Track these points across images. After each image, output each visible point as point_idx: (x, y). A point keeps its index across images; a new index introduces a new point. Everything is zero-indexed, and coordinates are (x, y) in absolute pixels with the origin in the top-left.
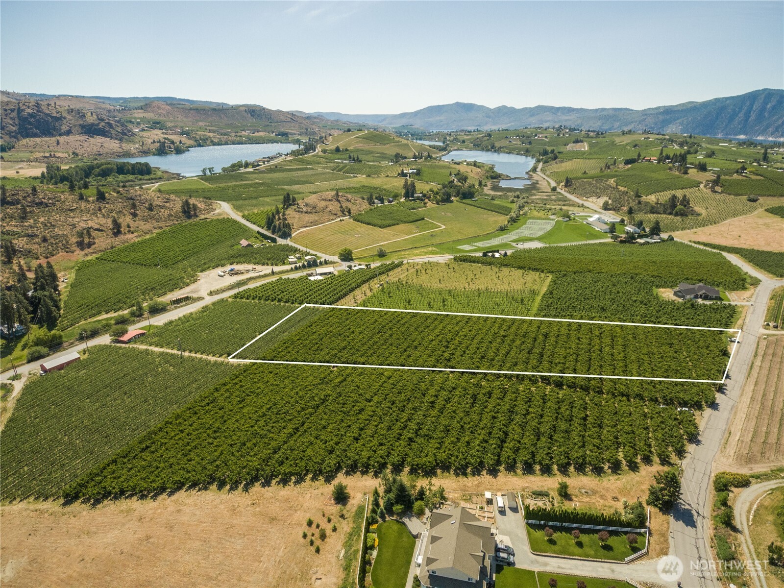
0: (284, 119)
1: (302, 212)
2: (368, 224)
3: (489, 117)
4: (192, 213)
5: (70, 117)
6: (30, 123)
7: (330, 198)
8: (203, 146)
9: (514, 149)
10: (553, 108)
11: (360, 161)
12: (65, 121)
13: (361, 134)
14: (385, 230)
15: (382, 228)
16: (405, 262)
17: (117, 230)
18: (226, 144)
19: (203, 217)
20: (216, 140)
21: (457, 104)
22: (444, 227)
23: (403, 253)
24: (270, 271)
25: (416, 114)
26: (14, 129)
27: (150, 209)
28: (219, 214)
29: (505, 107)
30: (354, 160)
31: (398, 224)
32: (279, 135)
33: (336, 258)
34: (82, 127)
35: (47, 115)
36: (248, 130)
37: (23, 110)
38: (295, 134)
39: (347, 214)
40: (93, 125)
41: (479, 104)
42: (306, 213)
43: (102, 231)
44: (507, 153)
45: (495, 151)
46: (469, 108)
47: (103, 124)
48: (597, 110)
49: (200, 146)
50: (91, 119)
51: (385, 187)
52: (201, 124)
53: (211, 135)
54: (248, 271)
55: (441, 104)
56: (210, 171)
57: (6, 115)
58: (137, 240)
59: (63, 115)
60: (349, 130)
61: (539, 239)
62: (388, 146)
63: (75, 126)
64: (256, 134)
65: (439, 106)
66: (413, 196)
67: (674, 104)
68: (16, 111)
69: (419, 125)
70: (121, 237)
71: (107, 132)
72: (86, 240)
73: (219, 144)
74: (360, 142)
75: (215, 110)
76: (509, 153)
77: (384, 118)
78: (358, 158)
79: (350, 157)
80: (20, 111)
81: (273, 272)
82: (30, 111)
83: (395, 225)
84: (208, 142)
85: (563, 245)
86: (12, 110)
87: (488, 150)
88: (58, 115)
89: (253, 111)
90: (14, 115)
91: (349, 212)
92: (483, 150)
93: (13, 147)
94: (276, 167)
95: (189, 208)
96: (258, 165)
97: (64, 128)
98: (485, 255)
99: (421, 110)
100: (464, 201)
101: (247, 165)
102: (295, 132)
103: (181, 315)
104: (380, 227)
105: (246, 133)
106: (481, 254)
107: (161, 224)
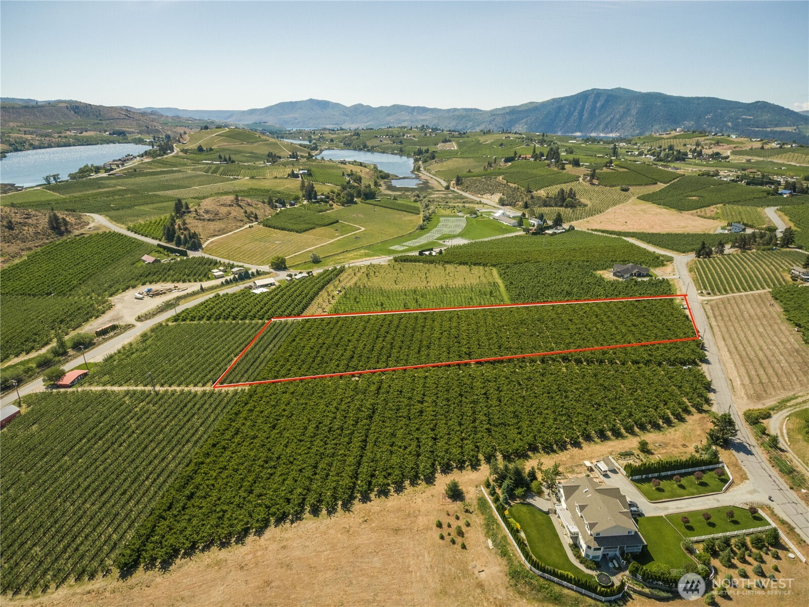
0: (116, 116)
1: (204, 220)
2: (283, 229)
3: (347, 115)
4: (63, 228)
7: (229, 203)
8: (21, 150)
9: (387, 148)
10: (408, 107)
11: (233, 162)
13: (221, 132)
14: (304, 235)
15: (300, 233)
16: (347, 266)
18: (50, 146)
19: (77, 232)
20: (37, 143)
21: (311, 101)
22: (363, 229)
23: (338, 257)
24: (199, 288)
25: (268, 110)
28: (96, 228)
29: (361, 105)
30: (225, 160)
31: (314, 228)
32: (114, 134)
33: (266, 268)
36: (74, 129)
38: (133, 132)
39: (254, 219)
41: (334, 101)
42: (209, 220)
44: (381, 152)
45: (368, 151)
46: (324, 105)
48: (449, 111)
49: (16, 150)
51: (278, 189)
52: (12, 124)
53: (29, 137)
54: (170, 290)
55: (294, 100)
56: (55, 179)
61: (461, 235)
62: (256, 145)
64: (85, 134)
65: (291, 103)
66: (316, 198)
67: (518, 104)
69: (272, 122)
74: (224, 141)
75: (27, 107)
76: (383, 153)
77: (232, 114)
78: (230, 159)
79: (220, 157)
81: (202, 289)
83: (311, 229)
84: (27, 146)
85: (486, 239)
87: (361, 150)
89: (77, 107)
91: (256, 218)
92: (355, 149)
94: (135, 170)
95: (57, 223)
96: (112, 169)
98: (421, 253)
99: (273, 107)
100: (368, 201)
101: (97, 170)
102: (134, 130)
103: (119, 347)
104: (297, 232)
105: (72, 133)
106: (417, 253)
107: (29, 244)
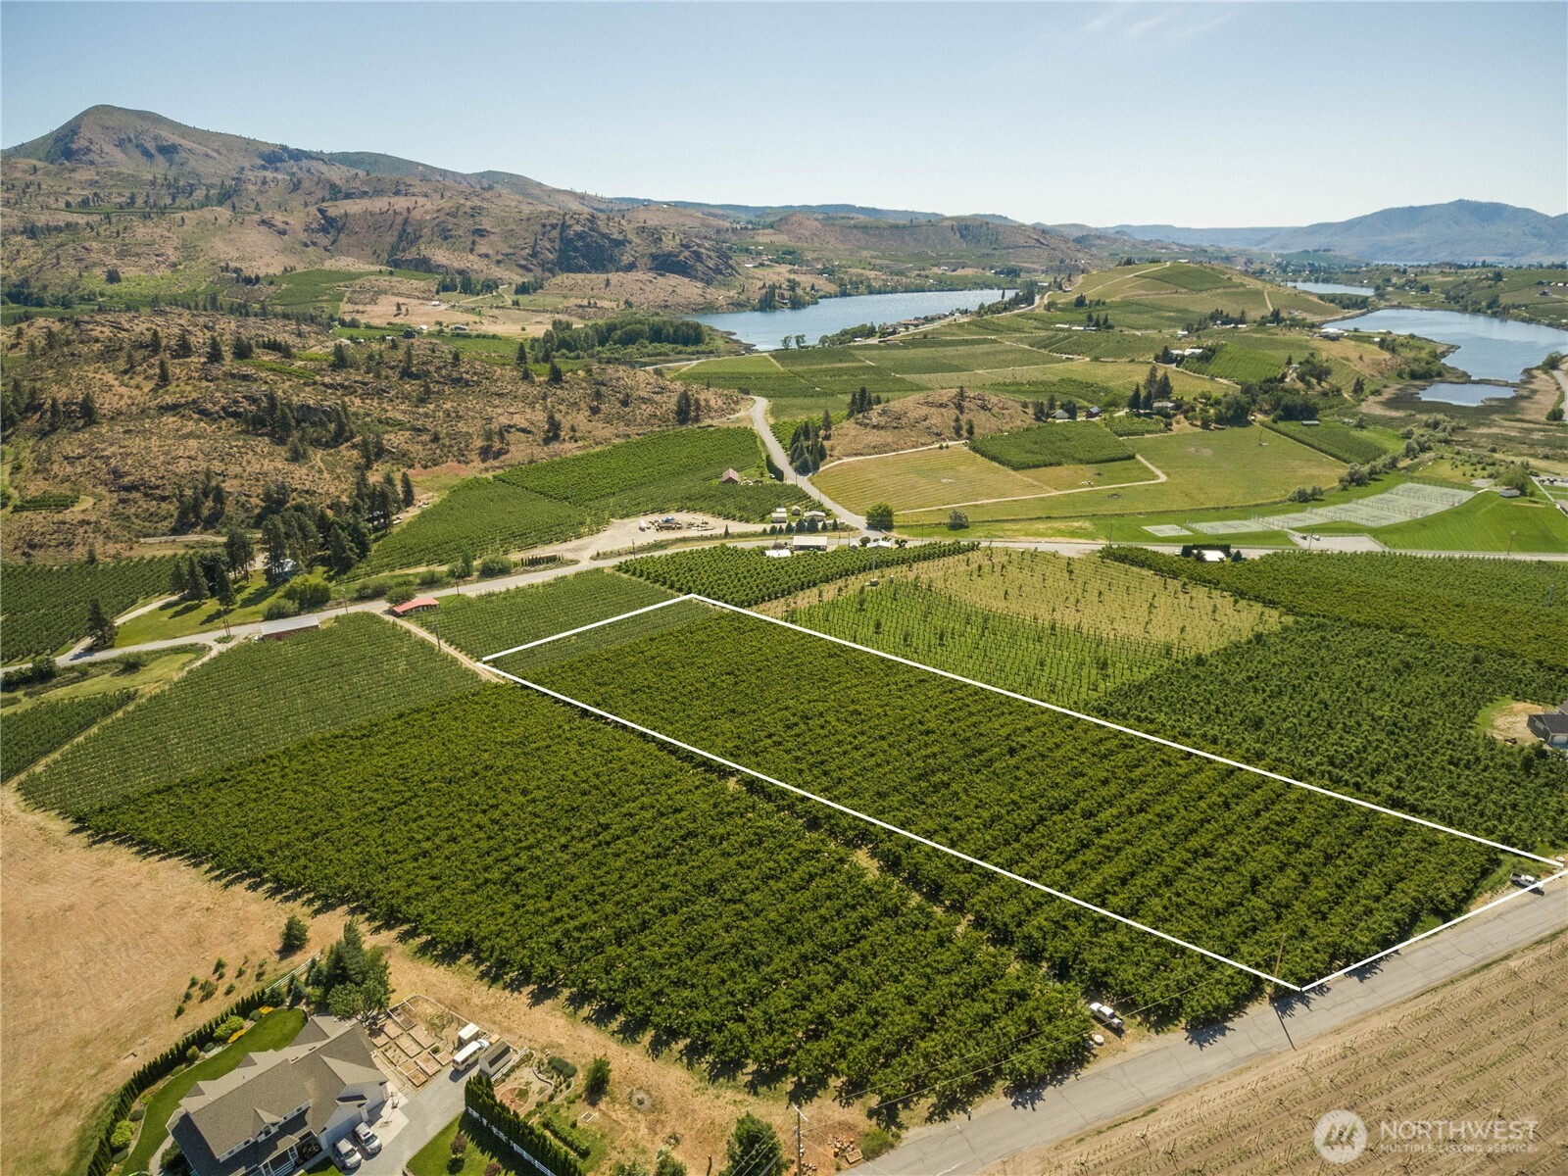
0: (1021, 242)
2: (994, 459)
3: (1540, 236)
4: (693, 414)
5: (639, 241)
6: (576, 249)
7: (945, 399)
8: (850, 295)
9: (1545, 313)
11: (1111, 327)
12: (629, 247)
14: (1019, 475)
15: (1017, 469)
16: (984, 544)
17: (553, 433)
18: (894, 291)
19: (708, 422)
20: (876, 285)
21: (1461, 205)
22: (1163, 478)
23: (1007, 526)
24: (723, 531)
25: (1350, 225)
26: (551, 256)
27: (625, 403)
28: (738, 420)
30: (1097, 324)
31: (1059, 464)
32: (1001, 272)
33: (860, 522)
34: (654, 257)
35: (604, 236)
36: (946, 264)
37: (570, 226)
38: (1035, 271)
39: (965, 434)
40: (670, 254)
42: (874, 427)
43: (529, 432)
44: (1523, 320)
45: (1495, 315)
47: (687, 253)
49: (844, 294)
50: (669, 245)
51: (1112, 384)
52: (865, 253)
53: (872, 274)
54: (692, 526)
56: (798, 342)
57: (544, 234)
58: (579, 453)
59: (629, 237)
60: (1129, 262)
62: (1204, 294)
63: (643, 256)
64: (960, 272)
65: (1411, 208)
68: (558, 229)
70: (555, 446)
71: (691, 267)
72: (497, 445)
73: (880, 293)
75: (896, 227)
76: (1529, 321)
77: (1273, 233)
78: (1106, 320)
79: (1090, 318)
80: (564, 227)
81: (727, 533)
82: (578, 228)
83: (1051, 465)
84: (862, 288)
86: (554, 227)
87: (1477, 311)
88: (620, 237)
89: (967, 227)
90: (555, 234)
91: (971, 431)
92: (1464, 310)
93: (541, 287)
94: (925, 337)
95: (688, 405)
96: (894, 333)
97: (626, 259)
98: (1185, 551)
99: (1365, 217)
100: (1281, 425)
101: (870, 332)
102: (1036, 266)
104: (1014, 467)
105: (940, 270)
106: (1177, 550)
107: (630, 430)
